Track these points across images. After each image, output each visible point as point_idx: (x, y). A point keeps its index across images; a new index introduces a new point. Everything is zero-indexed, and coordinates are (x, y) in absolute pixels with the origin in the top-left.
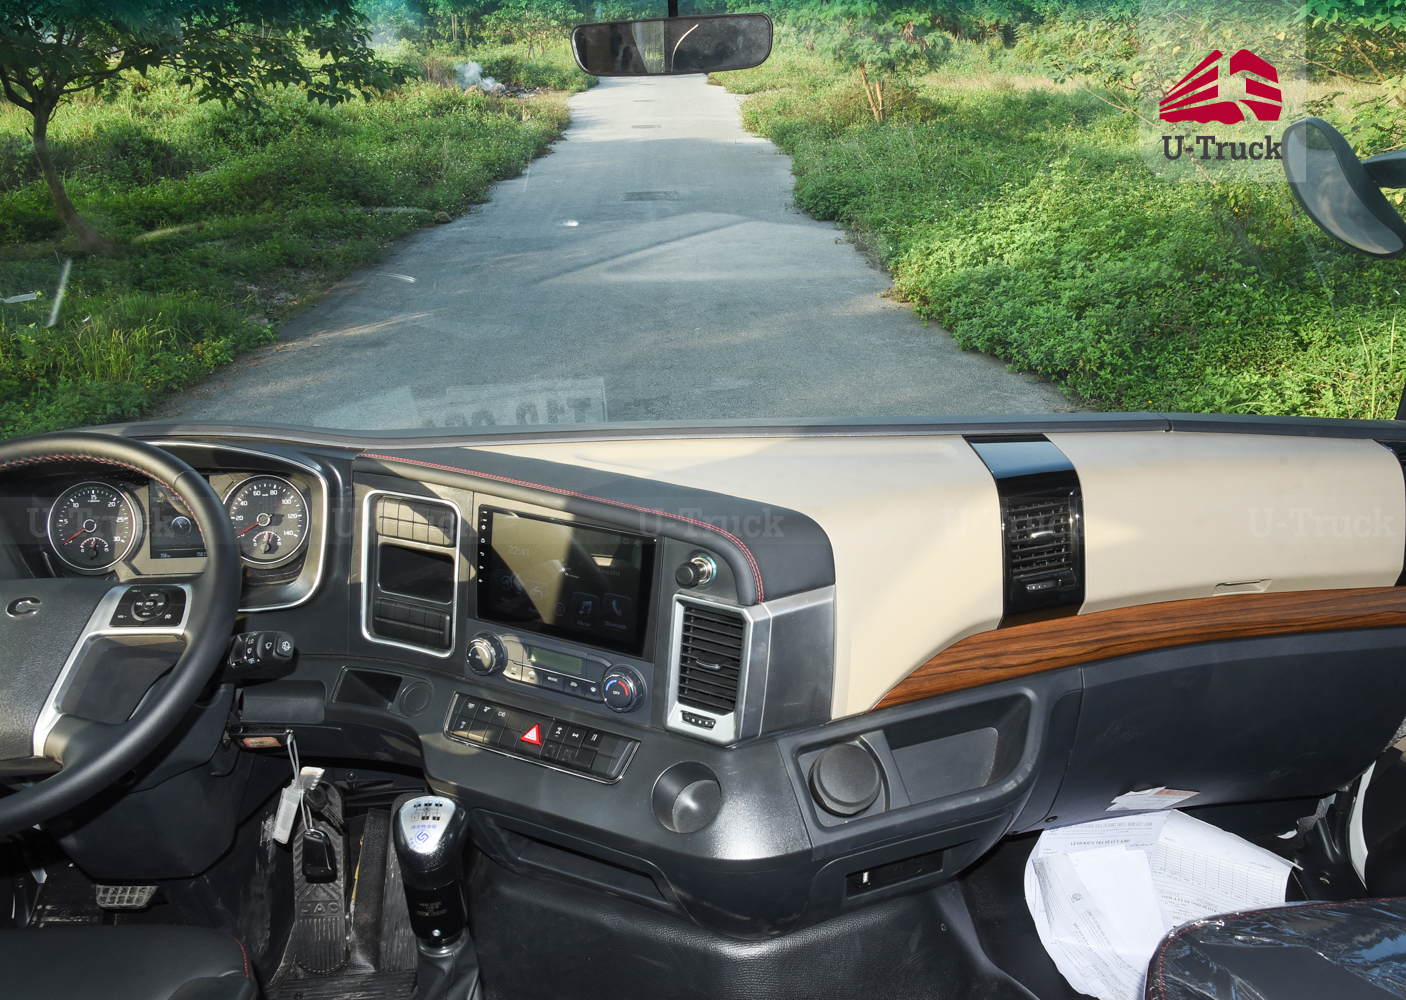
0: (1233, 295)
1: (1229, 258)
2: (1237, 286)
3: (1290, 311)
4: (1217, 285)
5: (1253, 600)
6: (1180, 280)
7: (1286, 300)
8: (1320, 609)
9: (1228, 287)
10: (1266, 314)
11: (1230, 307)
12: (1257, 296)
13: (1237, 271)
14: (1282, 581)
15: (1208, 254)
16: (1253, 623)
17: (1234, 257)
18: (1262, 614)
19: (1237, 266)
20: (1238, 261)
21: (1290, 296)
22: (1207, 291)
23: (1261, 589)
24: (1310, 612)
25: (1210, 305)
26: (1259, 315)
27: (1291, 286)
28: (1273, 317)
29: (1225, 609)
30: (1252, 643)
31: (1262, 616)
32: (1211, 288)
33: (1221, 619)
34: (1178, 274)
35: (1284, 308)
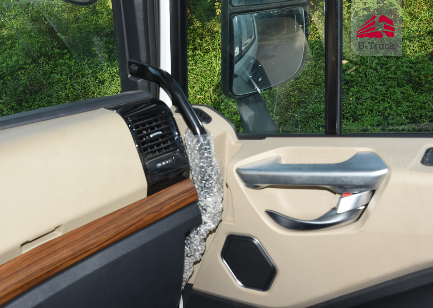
0: (60, 65)
1: (52, 48)
2: (61, 61)
3: (90, 68)
4: (51, 63)
5: (56, 244)
6: (31, 63)
7: (87, 63)
8: (104, 230)
9: (57, 62)
10: (79, 72)
11: (61, 72)
12: (72, 64)
13: (59, 53)
14: (71, 223)
15: (41, 48)
16: (60, 261)
17: (54, 47)
18: (65, 251)
19: (57, 51)
20: (58, 48)
21: (89, 60)
22: (47, 66)
23: (58, 234)
24: (99, 236)
25: (51, 73)
26: (77, 72)
27: (87, 56)
28: (83, 72)
29: (36, 259)
30: (65, 274)
31: (65, 253)
32: (49, 64)
33: (35, 268)
34: (29, 61)
35: (87, 67)
